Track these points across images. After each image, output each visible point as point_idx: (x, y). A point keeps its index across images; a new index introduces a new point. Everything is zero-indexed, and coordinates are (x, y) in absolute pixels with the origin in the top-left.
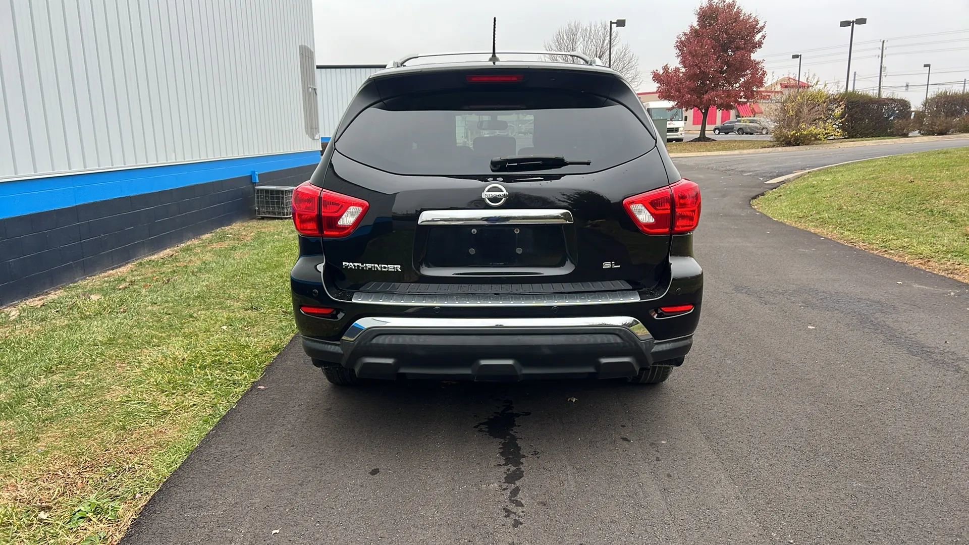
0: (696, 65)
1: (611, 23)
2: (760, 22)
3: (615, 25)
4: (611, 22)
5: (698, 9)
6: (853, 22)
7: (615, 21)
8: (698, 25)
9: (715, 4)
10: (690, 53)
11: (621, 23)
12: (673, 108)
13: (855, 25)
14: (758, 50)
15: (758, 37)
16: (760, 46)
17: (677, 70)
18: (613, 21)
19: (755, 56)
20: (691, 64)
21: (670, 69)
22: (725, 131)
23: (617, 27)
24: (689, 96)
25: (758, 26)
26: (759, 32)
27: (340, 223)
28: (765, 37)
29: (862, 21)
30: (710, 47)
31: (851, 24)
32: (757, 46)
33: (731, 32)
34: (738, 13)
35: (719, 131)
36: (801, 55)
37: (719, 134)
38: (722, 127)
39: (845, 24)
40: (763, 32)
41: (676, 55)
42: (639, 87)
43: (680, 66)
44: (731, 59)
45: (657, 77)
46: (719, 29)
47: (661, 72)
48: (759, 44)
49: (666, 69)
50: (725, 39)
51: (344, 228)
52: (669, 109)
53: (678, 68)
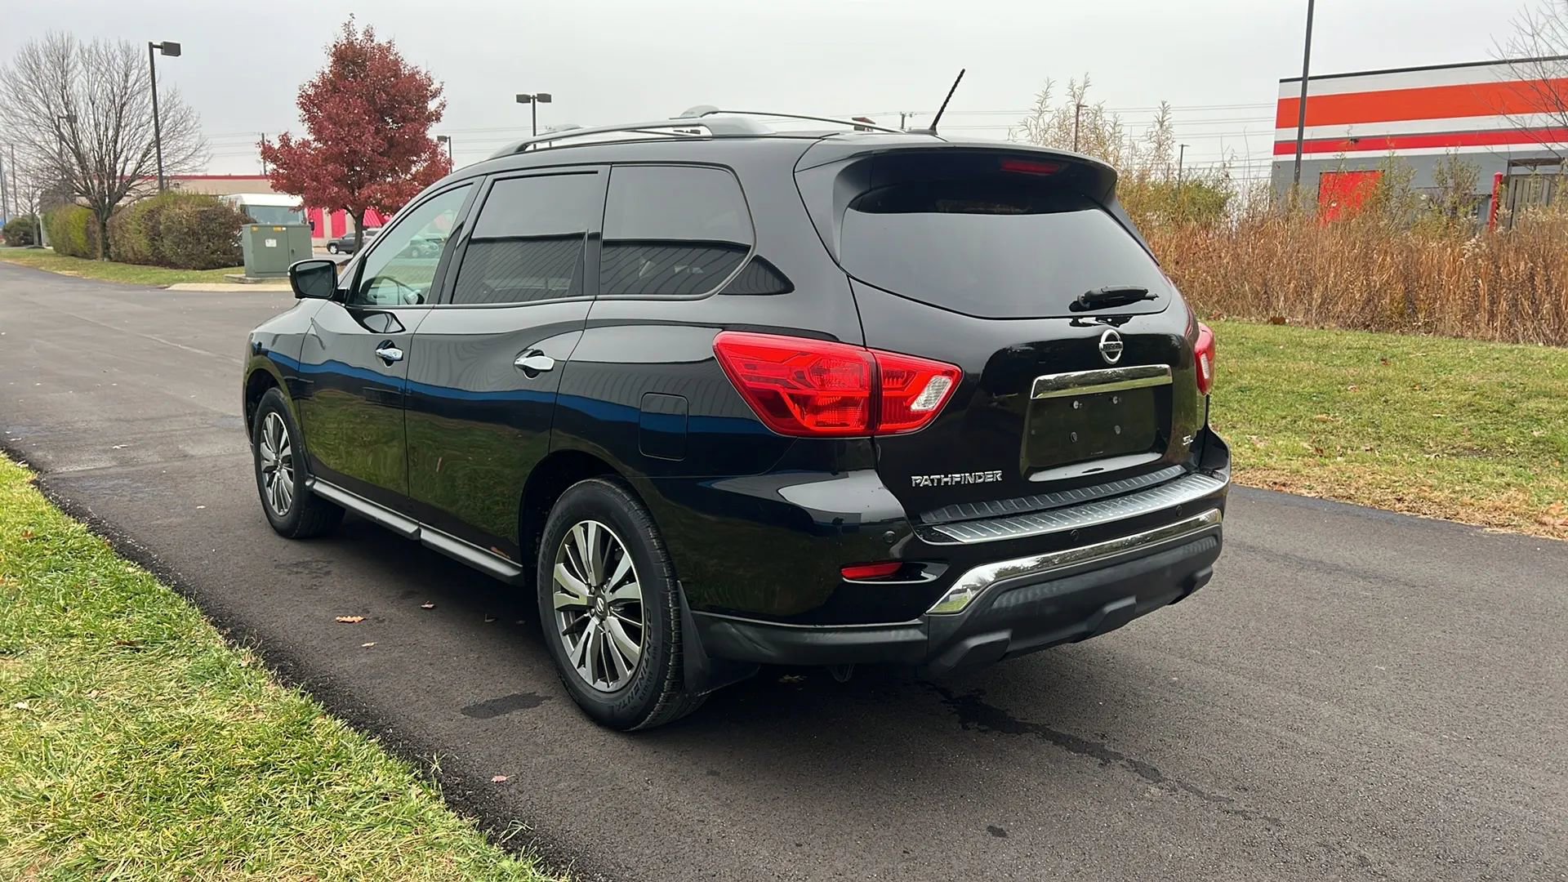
0: (342, 139)
1: (152, 46)
2: (434, 82)
3: (159, 50)
4: (151, 44)
5: (331, 46)
6: (534, 98)
7: (159, 44)
8: (331, 71)
9: (359, 41)
10: (329, 118)
11: (172, 49)
12: (300, 208)
13: (537, 103)
14: (434, 124)
15: (432, 105)
16: (438, 119)
17: (305, 144)
18: (154, 44)
19: (433, 132)
20: (334, 136)
21: (293, 141)
22: (347, 249)
23: (162, 54)
24: (336, 189)
25: (432, 88)
26: (434, 96)
27: (915, 407)
28: (444, 106)
29: (545, 98)
30: (362, 111)
31: (532, 100)
32: (434, 118)
33: (393, 91)
34: (396, 63)
35: (336, 247)
36: (450, 138)
37: (337, 253)
38: (340, 242)
39: (522, 99)
40: (441, 97)
41: (299, 118)
42: (207, 165)
43: (311, 137)
44: (397, 135)
45: (268, 153)
46: (373, 83)
47: (277, 145)
48: (437, 116)
49: (285, 140)
50: (385, 102)
51: (919, 415)
52: (294, 209)
53: (308, 141)
